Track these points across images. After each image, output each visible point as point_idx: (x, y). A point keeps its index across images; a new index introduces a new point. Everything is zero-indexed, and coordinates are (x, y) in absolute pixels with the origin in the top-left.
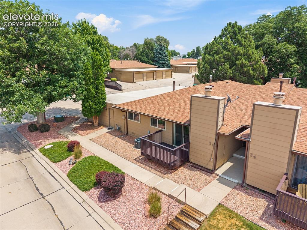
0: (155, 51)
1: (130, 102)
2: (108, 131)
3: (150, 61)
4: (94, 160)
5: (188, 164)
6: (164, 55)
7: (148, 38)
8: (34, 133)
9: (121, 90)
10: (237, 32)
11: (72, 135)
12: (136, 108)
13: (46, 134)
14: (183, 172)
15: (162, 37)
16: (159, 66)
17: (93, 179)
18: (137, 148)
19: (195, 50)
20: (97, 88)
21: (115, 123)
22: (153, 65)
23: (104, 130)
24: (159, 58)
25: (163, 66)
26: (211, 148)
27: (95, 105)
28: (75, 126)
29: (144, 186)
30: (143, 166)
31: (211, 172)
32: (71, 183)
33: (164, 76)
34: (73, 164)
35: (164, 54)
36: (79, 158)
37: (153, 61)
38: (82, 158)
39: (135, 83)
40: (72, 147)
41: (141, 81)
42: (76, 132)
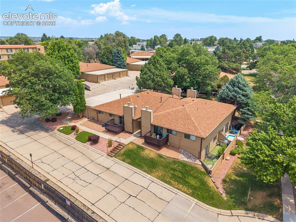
0: (113, 54)
1: (99, 105)
2: (88, 120)
3: (110, 62)
4: (85, 133)
5: (124, 131)
6: (121, 58)
7: (107, 33)
8: (49, 123)
9: (89, 90)
10: (156, 62)
11: (70, 123)
12: (102, 109)
13: (56, 123)
14: (122, 134)
15: (120, 33)
16: (117, 66)
17: (87, 138)
18: (103, 127)
19: (153, 39)
20: (81, 99)
21: (92, 116)
22: (112, 65)
23: (85, 120)
24: (116, 60)
25: (120, 67)
26: (131, 124)
27: (81, 107)
28: (69, 118)
29: (107, 140)
30: (106, 133)
31: (132, 133)
32: (78, 141)
33: (121, 75)
34: (76, 135)
35: (121, 56)
36: (78, 132)
37: (112, 62)
38: (79, 132)
39: (99, 83)
40: (74, 128)
41: (104, 81)
42: (71, 121)
